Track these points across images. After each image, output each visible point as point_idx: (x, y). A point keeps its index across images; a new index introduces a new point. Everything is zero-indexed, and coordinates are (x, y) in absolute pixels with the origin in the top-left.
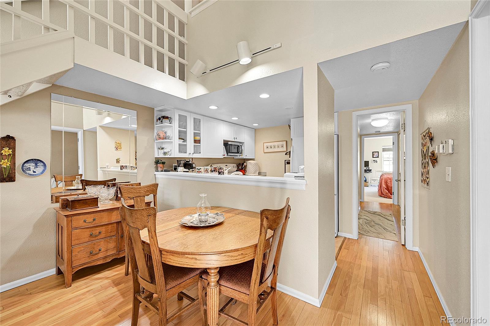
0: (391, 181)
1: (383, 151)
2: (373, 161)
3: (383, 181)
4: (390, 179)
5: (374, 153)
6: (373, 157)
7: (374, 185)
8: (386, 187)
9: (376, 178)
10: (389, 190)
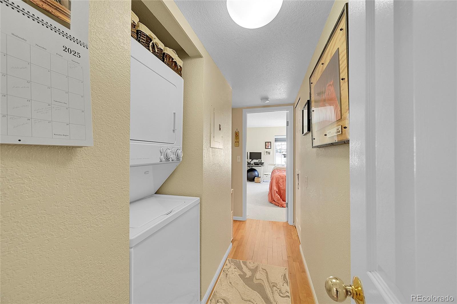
0: (283, 181)
1: (275, 141)
2: (266, 152)
3: (274, 181)
4: (282, 178)
5: (266, 143)
6: (266, 148)
7: (267, 181)
8: (277, 191)
9: (269, 172)
10: (282, 194)
